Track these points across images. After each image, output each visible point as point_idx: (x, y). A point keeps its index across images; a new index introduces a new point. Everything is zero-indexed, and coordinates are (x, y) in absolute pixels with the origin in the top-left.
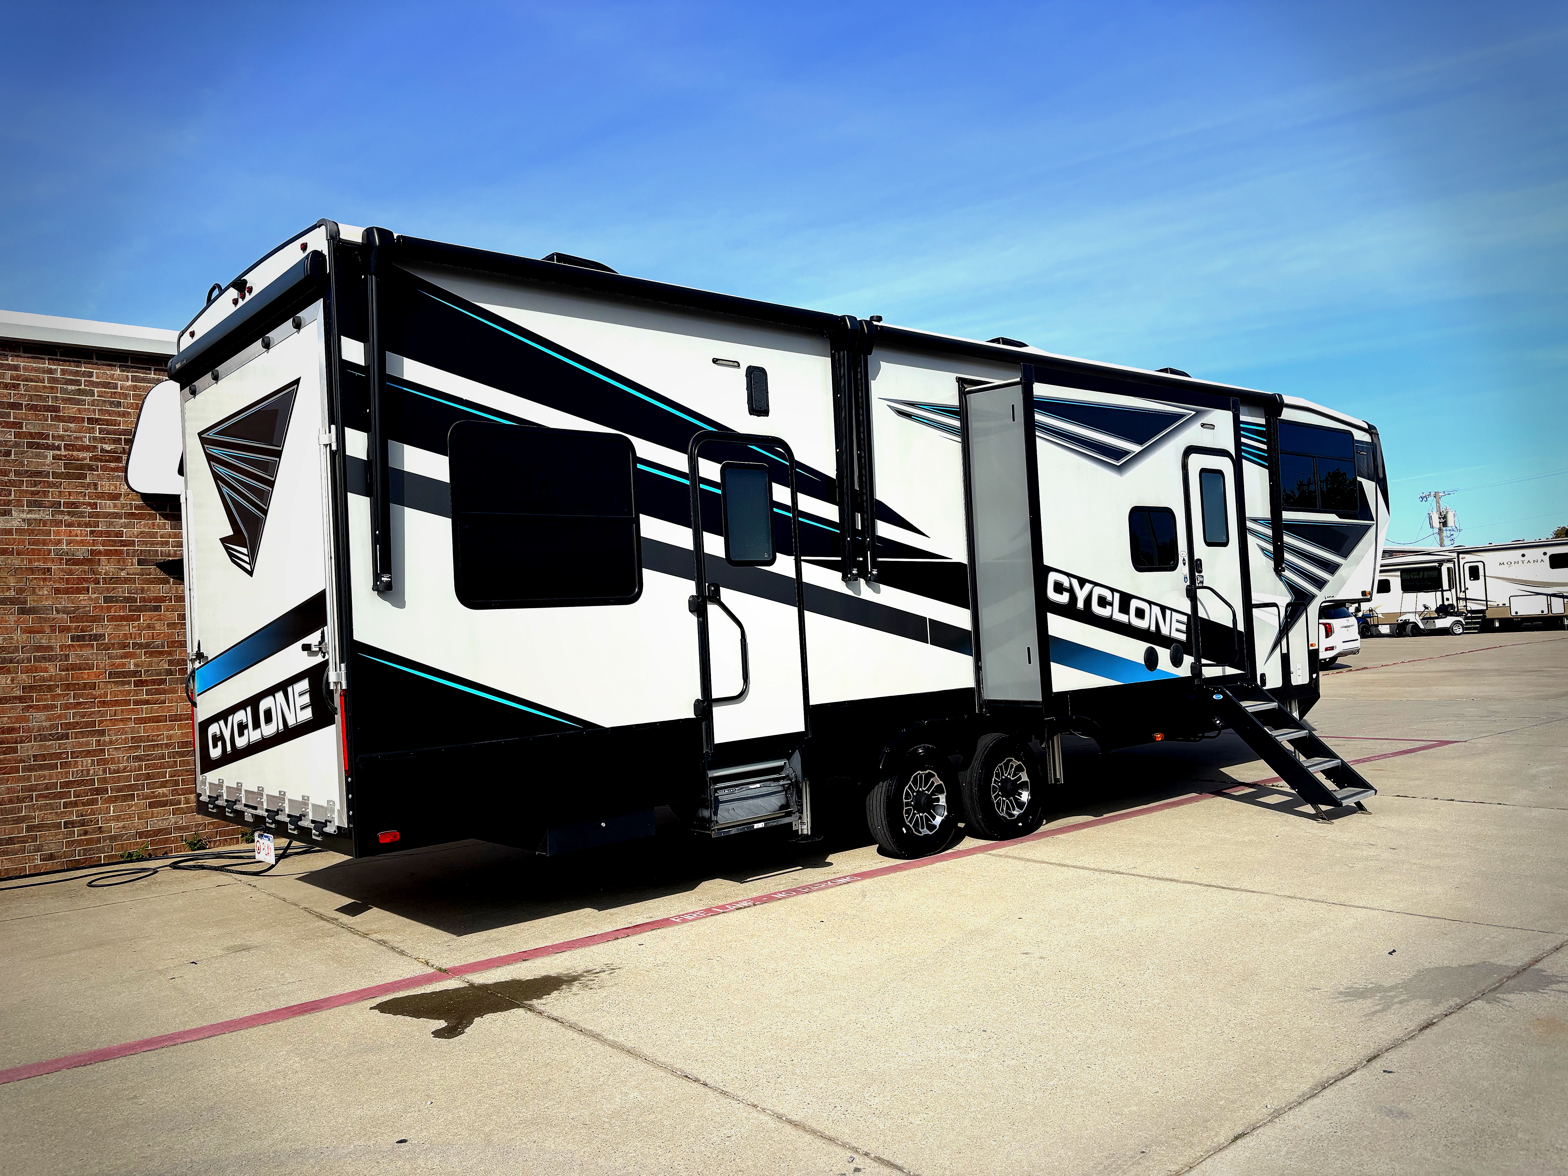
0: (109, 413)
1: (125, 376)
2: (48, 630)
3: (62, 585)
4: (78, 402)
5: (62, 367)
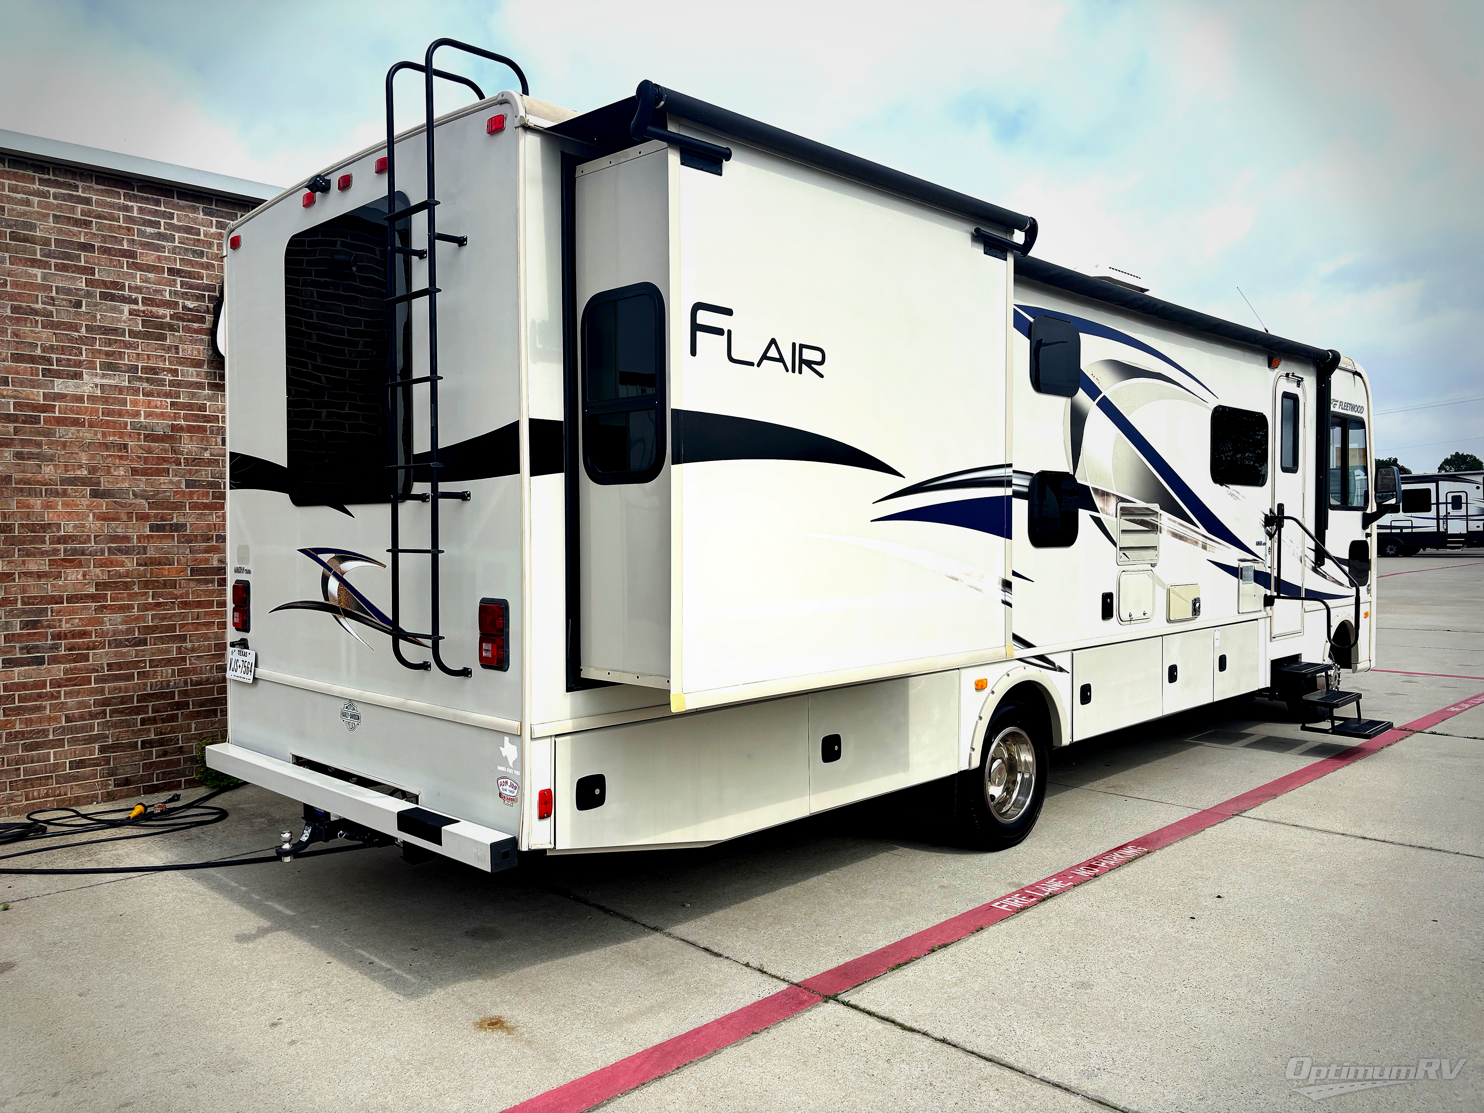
0: (191, 263)
1: (208, 221)
2: (124, 517)
3: (141, 465)
4: (157, 249)
5: (140, 205)
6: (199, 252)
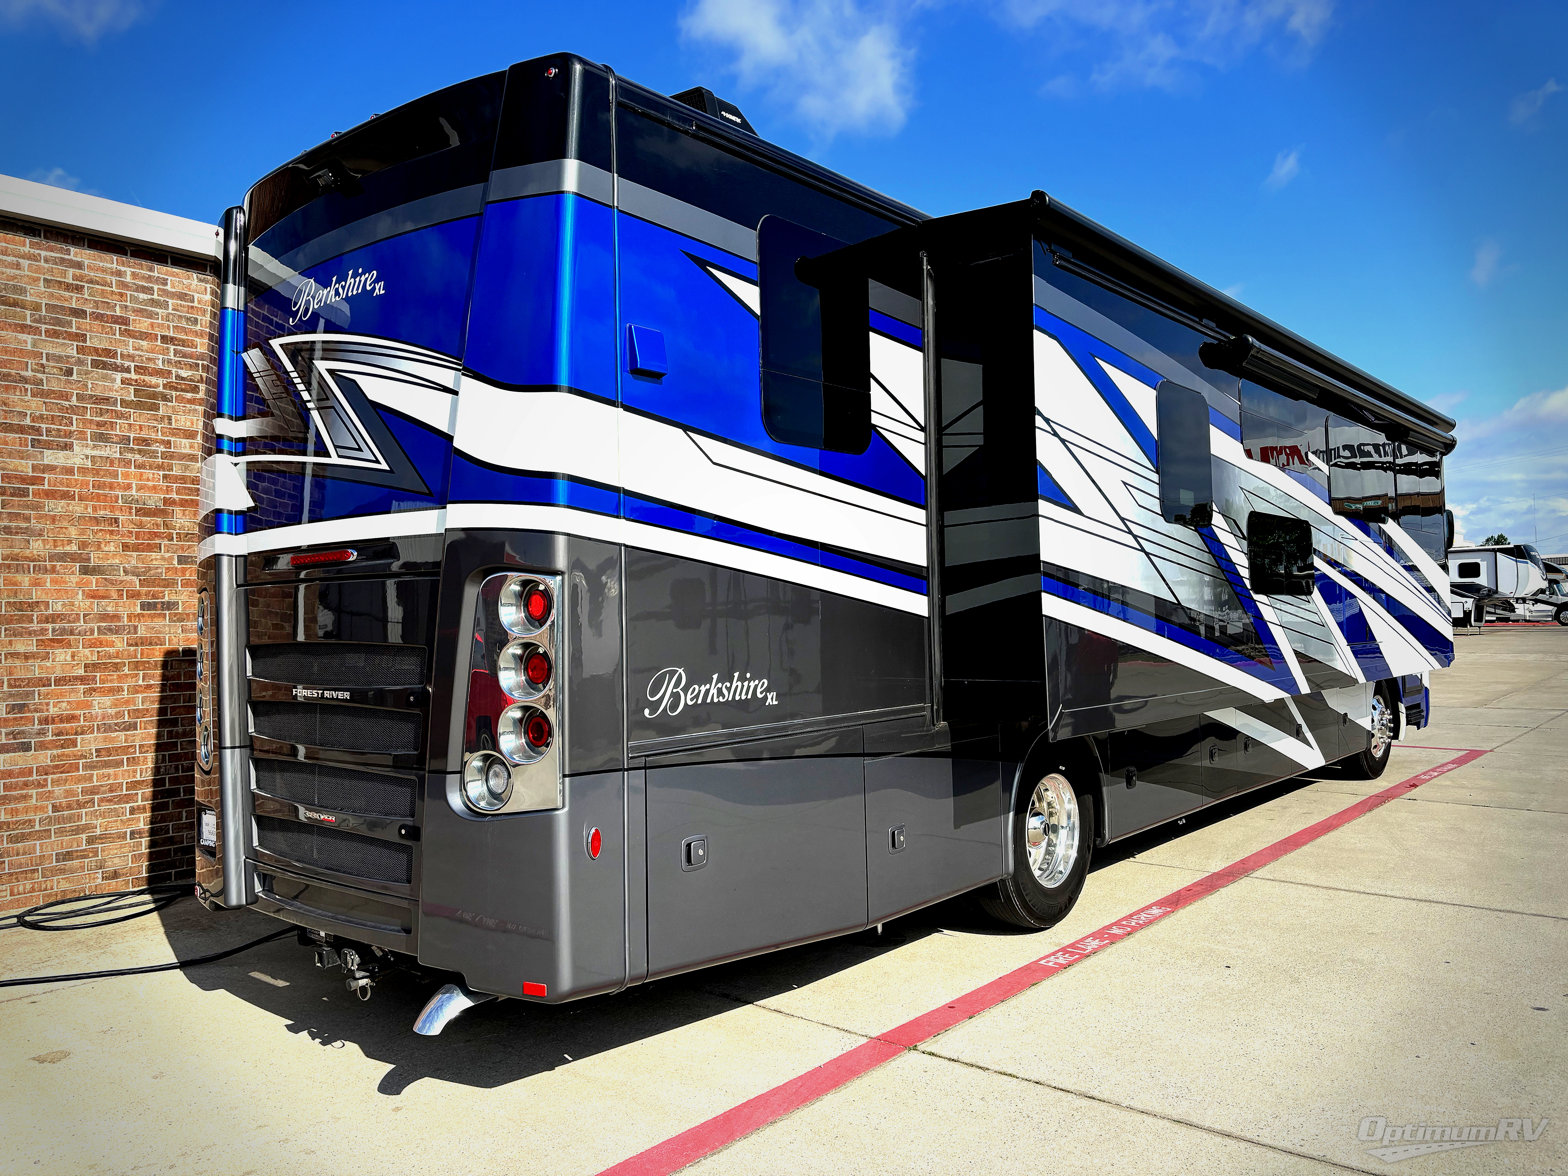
2: (115, 596)
3: (132, 541)
4: (150, 315)
5: (133, 270)
6: (192, 319)
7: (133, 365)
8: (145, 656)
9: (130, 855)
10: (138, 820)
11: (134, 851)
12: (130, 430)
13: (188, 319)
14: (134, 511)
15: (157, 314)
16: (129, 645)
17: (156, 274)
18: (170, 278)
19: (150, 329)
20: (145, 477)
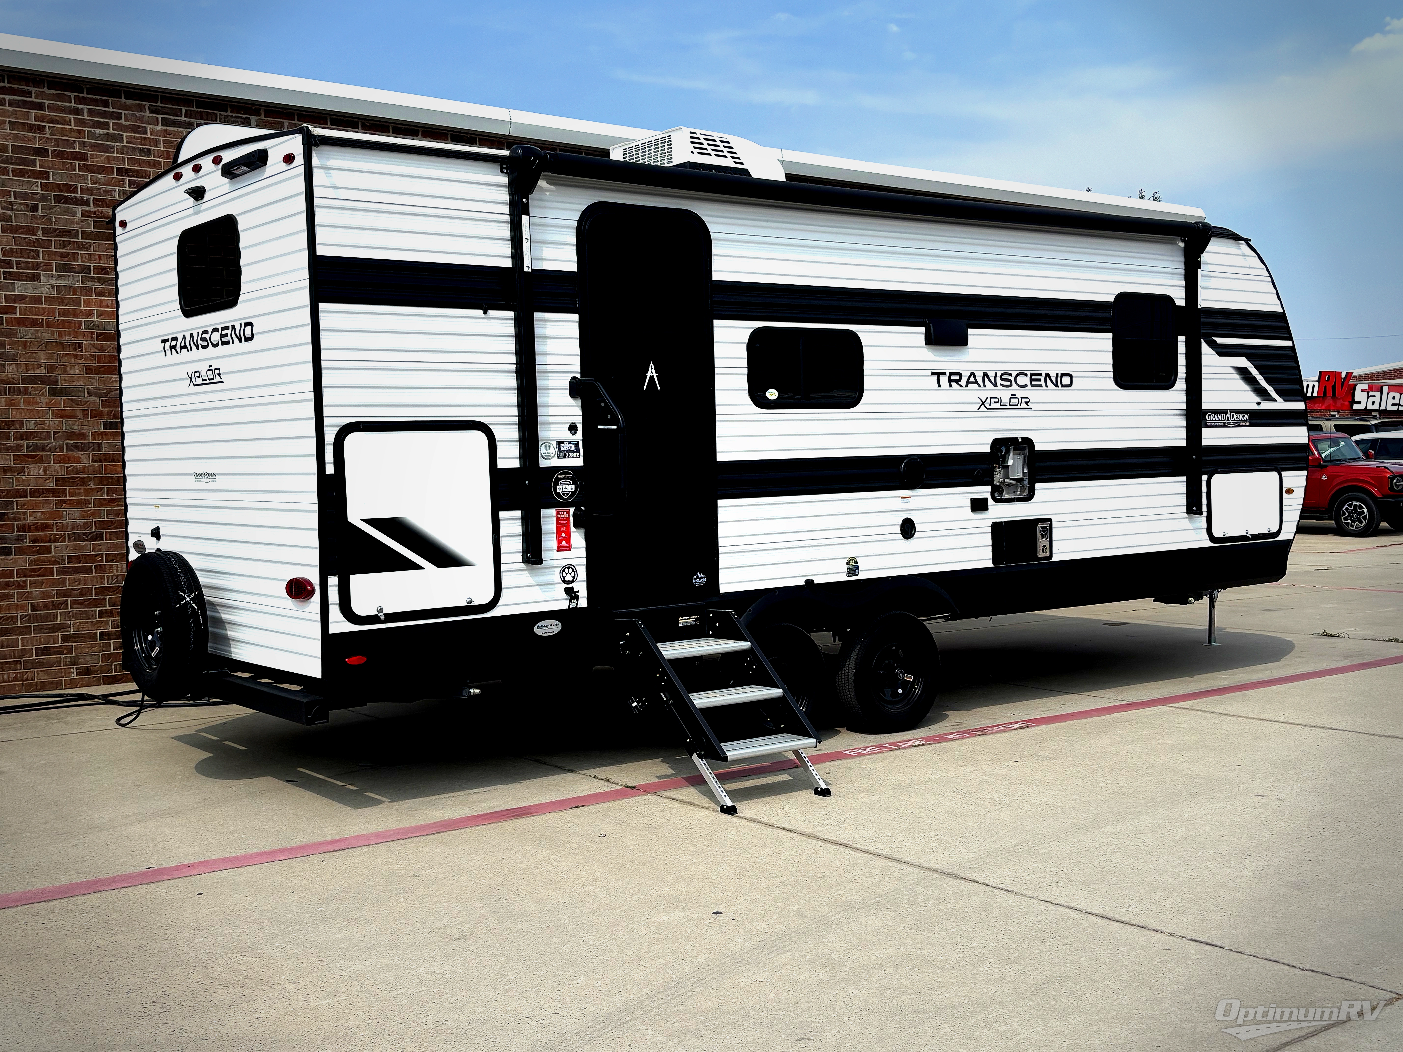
0: (139, 162)
1: (155, 119)
2: (80, 414)
3: (94, 364)
4: (107, 149)
5: (89, 107)
6: (146, 150)
7: (92, 198)
8: (108, 472)
9: (100, 654)
10: (107, 622)
11: (104, 651)
12: (90, 260)
13: (142, 150)
14: (95, 336)
15: (113, 147)
16: (94, 461)
17: (111, 110)
18: (123, 112)
19: (106, 162)
20: (104, 304)
